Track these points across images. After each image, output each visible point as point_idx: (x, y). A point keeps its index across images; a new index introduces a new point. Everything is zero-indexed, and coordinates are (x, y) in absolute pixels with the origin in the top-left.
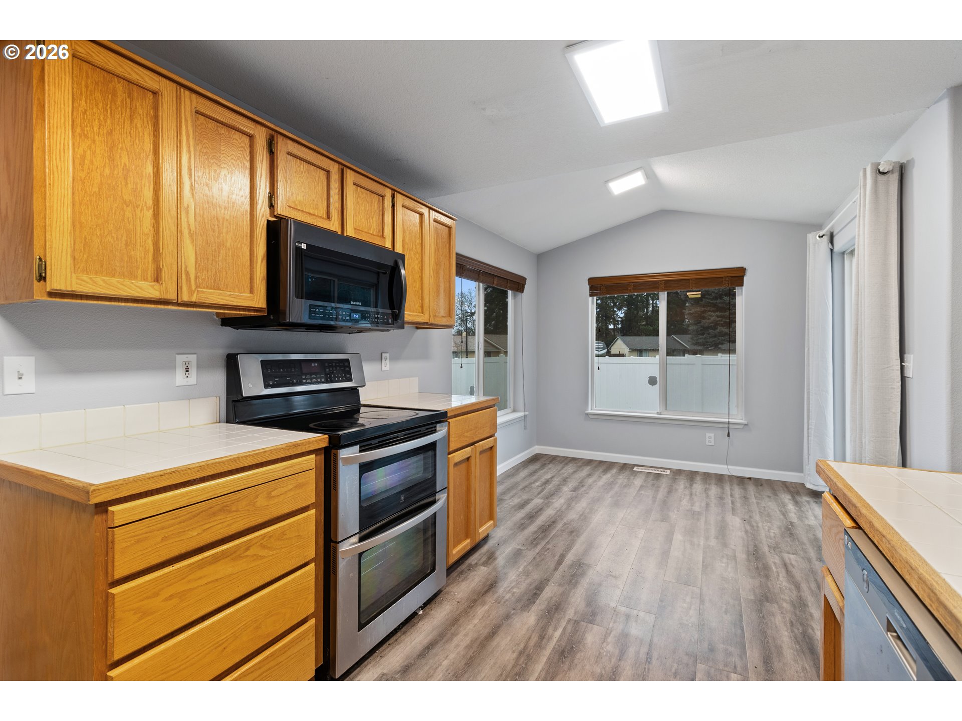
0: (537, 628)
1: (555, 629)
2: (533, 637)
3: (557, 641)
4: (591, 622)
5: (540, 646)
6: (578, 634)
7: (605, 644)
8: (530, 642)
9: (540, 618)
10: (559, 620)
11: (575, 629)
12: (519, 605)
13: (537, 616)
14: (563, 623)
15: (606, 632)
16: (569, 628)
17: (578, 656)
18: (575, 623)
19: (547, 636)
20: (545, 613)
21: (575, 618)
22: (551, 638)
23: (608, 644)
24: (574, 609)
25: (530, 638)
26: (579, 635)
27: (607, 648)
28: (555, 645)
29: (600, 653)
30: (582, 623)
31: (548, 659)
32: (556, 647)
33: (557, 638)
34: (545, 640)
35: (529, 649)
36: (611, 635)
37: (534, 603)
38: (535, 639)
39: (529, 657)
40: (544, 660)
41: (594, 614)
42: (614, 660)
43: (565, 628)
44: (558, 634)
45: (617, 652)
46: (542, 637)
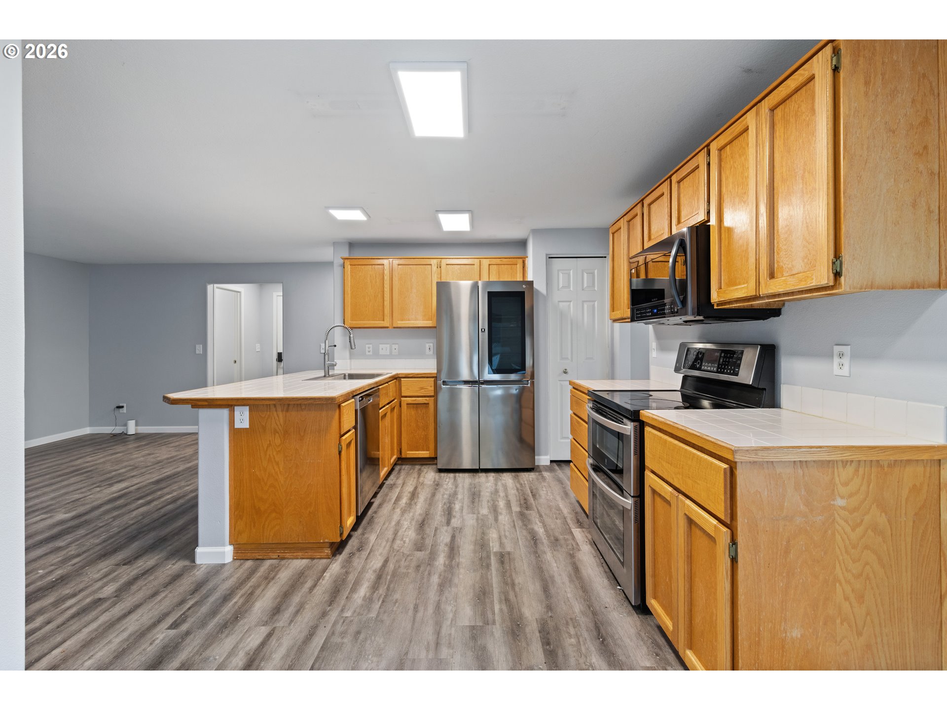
0: (516, 606)
1: (501, 610)
2: (515, 598)
3: (493, 601)
4: (473, 628)
5: (504, 593)
6: (480, 612)
7: (454, 609)
8: (513, 594)
9: (521, 617)
10: (503, 621)
11: (484, 615)
12: (551, 624)
13: (526, 618)
14: (497, 618)
15: (456, 621)
16: (490, 616)
17: (472, 594)
18: (487, 621)
19: (504, 602)
20: (521, 623)
21: (490, 627)
22: (500, 602)
23: (451, 610)
24: (496, 638)
25: (516, 596)
26: (478, 611)
27: (451, 607)
28: (493, 598)
29: (456, 601)
30: (481, 624)
31: (492, 586)
32: (492, 596)
33: (495, 603)
34: (503, 598)
35: (510, 588)
36: (450, 620)
37: (540, 632)
38: (511, 596)
39: (506, 583)
40: (495, 585)
41: (474, 638)
42: (444, 599)
43: (494, 613)
44: (497, 608)
45: (442, 606)
46: (507, 600)
